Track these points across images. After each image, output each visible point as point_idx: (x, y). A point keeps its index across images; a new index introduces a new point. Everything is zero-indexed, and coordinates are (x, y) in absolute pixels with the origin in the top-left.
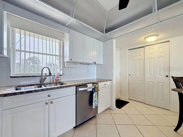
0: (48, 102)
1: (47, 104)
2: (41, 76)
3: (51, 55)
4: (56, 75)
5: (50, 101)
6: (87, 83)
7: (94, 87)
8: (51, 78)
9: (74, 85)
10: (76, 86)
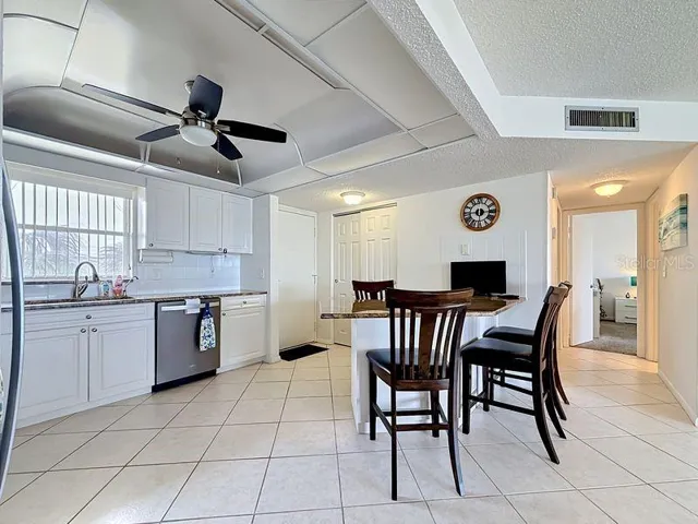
0: (86, 328)
1: (83, 331)
2: (75, 283)
3: (102, 233)
4: (114, 280)
5: (91, 328)
6: (187, 298)
7: (204, 306)
8: (102, 286)
9: (151, 301)
10: (157, 303)
